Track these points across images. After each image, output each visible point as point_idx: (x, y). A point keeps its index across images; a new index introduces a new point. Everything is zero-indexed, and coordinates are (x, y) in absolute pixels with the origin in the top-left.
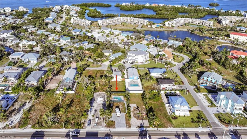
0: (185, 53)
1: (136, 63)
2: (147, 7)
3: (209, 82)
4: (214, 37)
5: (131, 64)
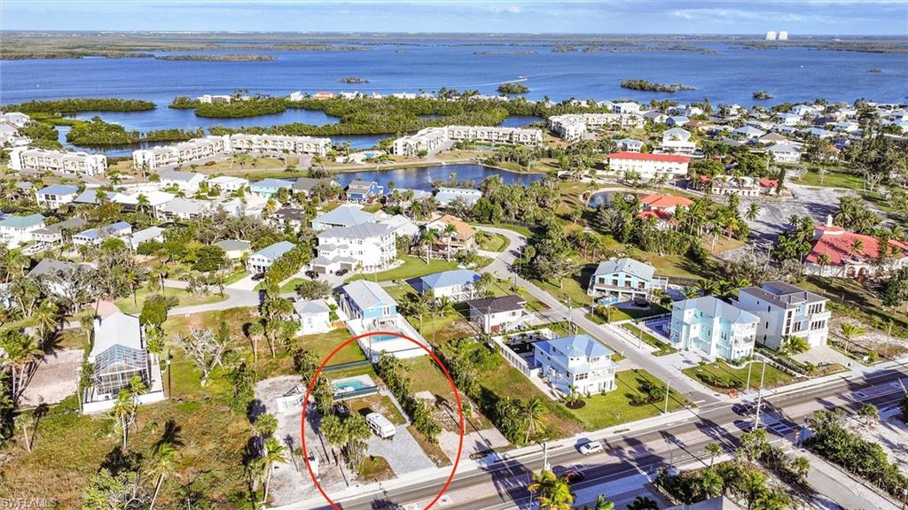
0: (502, 222)
1: (355, 269)
2: (300, 104)
3: (622, 288)
4: (564, 172)
5: (342, 275)
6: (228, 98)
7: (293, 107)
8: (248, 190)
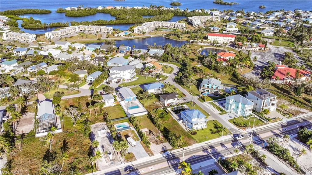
0: (171, 61)
1: (122, 81)
2: (101, 11)
3: (210, 89)
4: (193, 40)
5: (118, 83)
6: (76, 8)
7: (99, 12)
8: (85, 48)
